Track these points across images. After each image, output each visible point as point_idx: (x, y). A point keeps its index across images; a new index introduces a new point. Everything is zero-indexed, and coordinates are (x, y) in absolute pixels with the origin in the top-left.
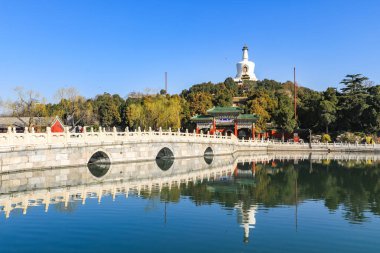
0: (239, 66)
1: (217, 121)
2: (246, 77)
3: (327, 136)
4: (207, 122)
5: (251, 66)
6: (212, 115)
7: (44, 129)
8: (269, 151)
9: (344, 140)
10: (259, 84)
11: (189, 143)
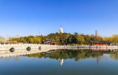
0: (60, 30)
1: (48, 42)
2: (61, 32)
3: (70, 44)
4: (46, 42)
5: (62, 30)
6: (47, 40)
7: (14, 43)
8: (57, 47)
9: (72, 45)
10: (63, 34)
11: (35, 46)
